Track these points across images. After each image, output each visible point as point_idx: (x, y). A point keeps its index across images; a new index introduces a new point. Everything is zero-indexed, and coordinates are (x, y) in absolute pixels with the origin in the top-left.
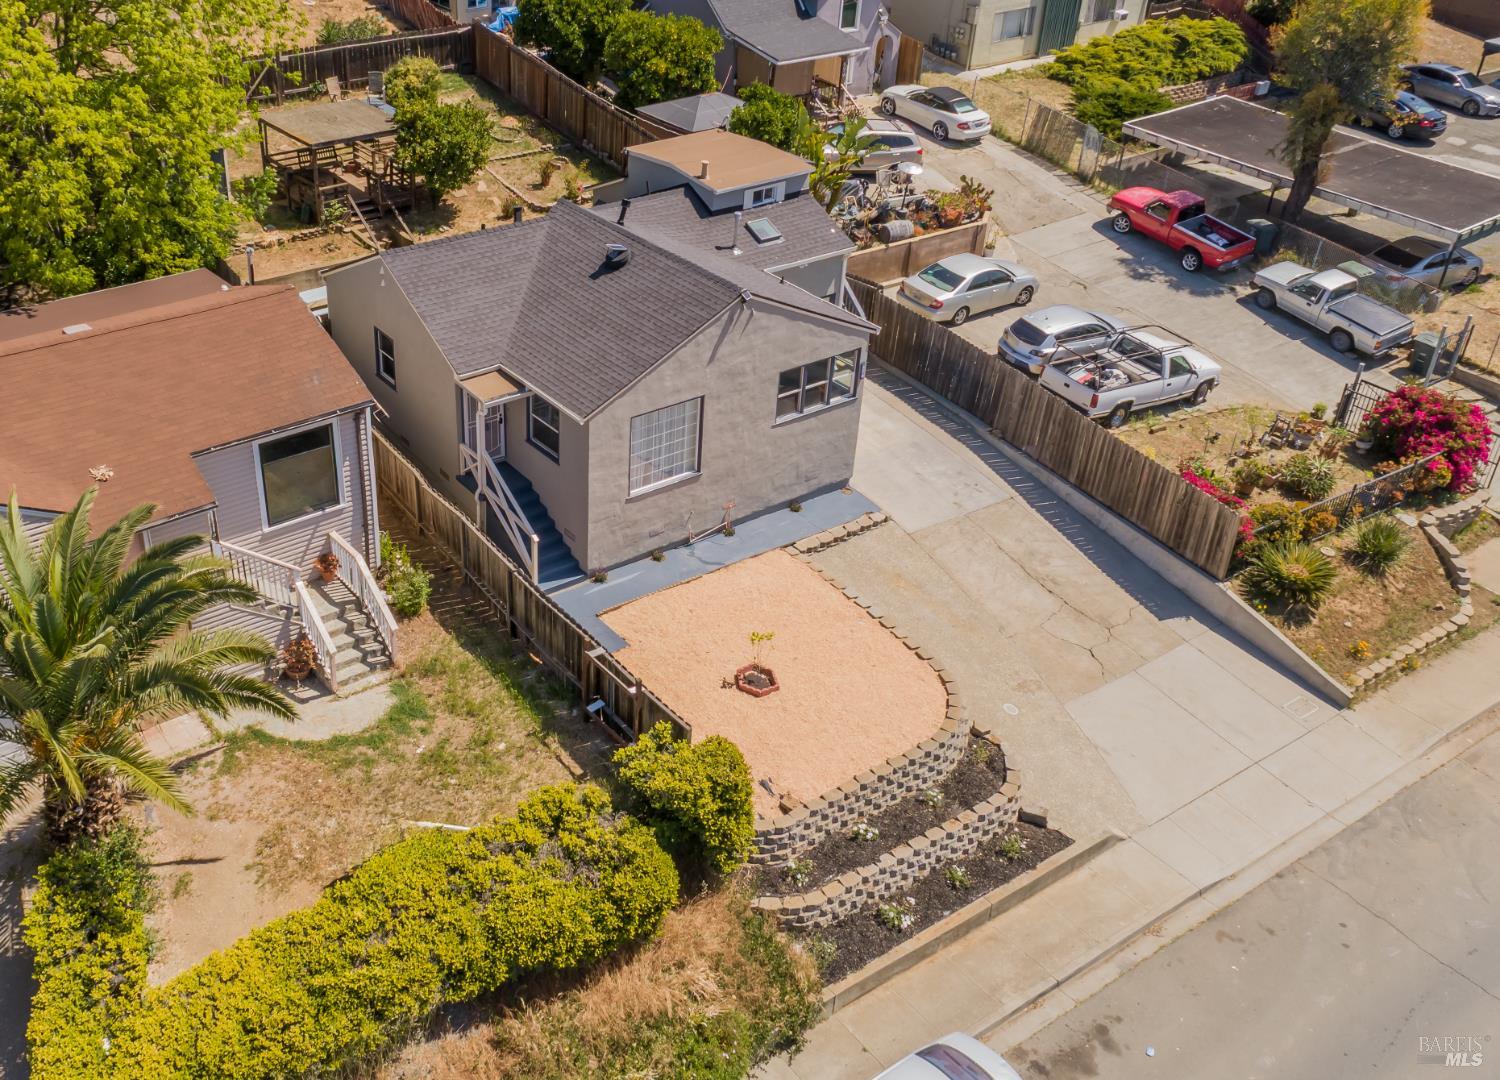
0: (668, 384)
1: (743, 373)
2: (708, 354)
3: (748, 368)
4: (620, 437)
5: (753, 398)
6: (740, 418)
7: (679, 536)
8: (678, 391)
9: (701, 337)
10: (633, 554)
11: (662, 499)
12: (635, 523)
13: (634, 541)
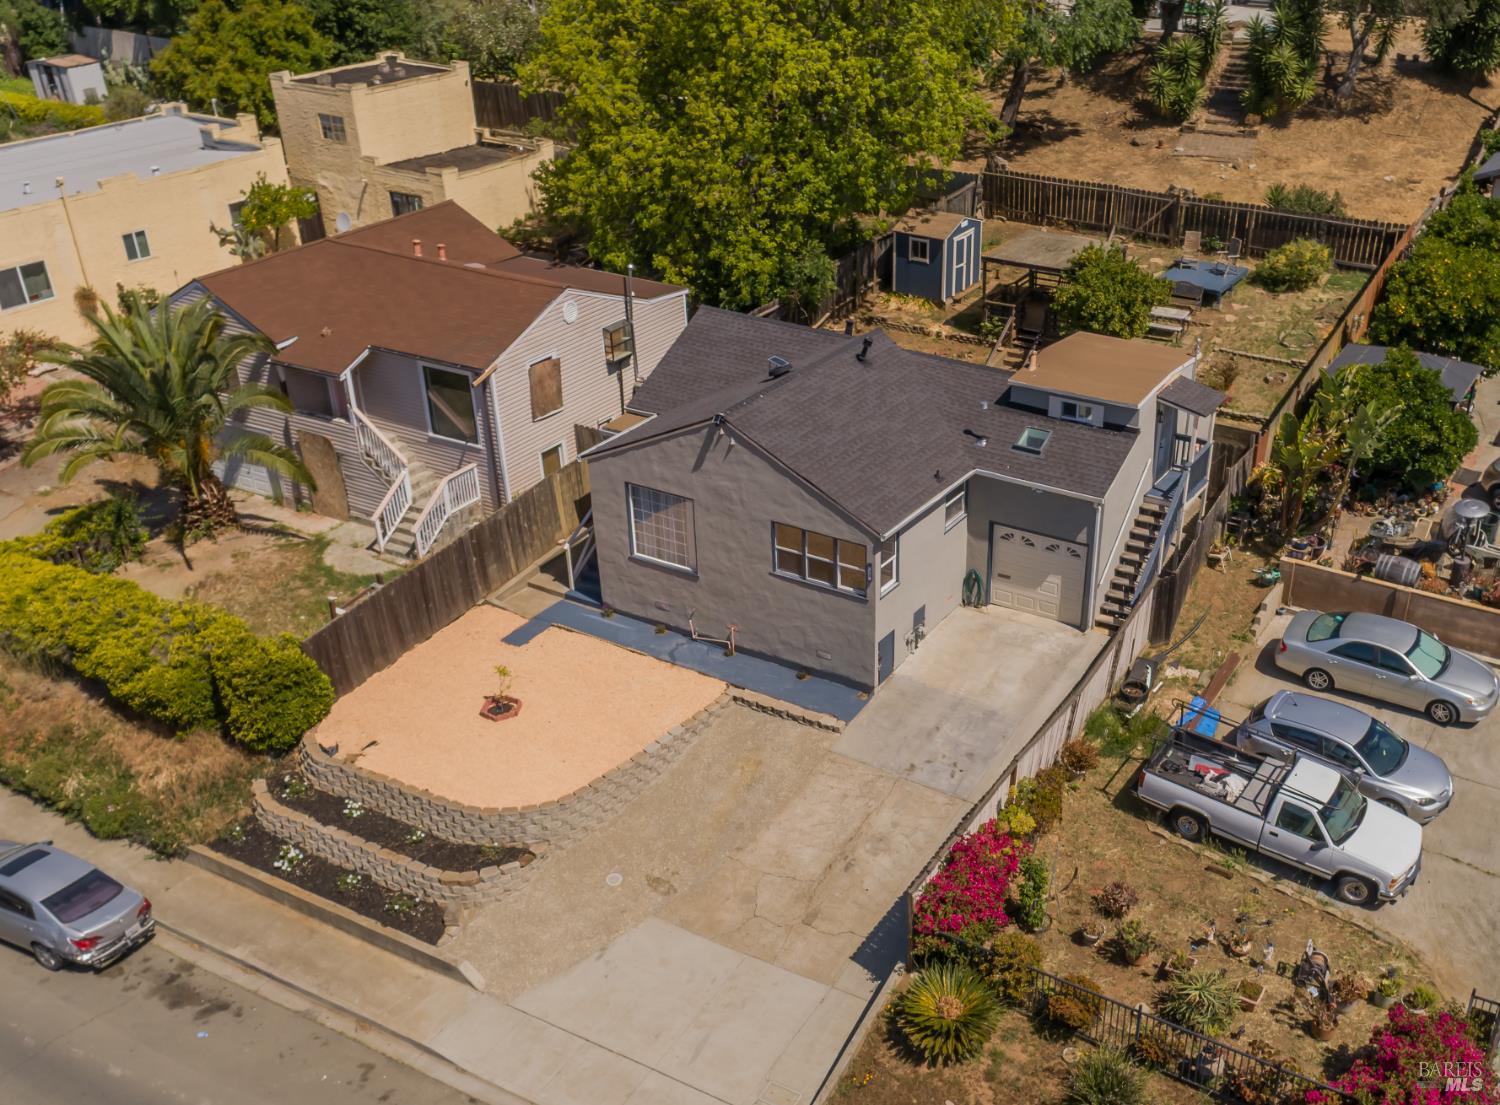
0: (656, 468)
1: (731, 500)
2: (692, 462)
3: (735, 496)
4: (617, 494)
5: (745, 532)
6: (733, 545)
7: (681, 623)
8: (666, 481)
9: (681, 439)
10: (640, 613)
11: (664, 578)
12: (640, 585)
13: (644, 603)
